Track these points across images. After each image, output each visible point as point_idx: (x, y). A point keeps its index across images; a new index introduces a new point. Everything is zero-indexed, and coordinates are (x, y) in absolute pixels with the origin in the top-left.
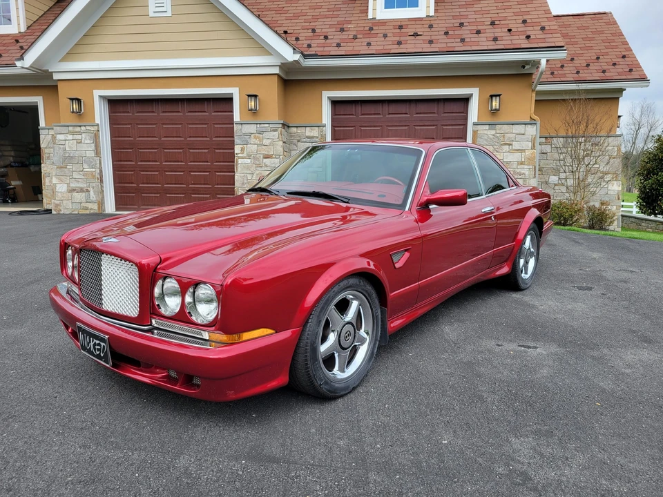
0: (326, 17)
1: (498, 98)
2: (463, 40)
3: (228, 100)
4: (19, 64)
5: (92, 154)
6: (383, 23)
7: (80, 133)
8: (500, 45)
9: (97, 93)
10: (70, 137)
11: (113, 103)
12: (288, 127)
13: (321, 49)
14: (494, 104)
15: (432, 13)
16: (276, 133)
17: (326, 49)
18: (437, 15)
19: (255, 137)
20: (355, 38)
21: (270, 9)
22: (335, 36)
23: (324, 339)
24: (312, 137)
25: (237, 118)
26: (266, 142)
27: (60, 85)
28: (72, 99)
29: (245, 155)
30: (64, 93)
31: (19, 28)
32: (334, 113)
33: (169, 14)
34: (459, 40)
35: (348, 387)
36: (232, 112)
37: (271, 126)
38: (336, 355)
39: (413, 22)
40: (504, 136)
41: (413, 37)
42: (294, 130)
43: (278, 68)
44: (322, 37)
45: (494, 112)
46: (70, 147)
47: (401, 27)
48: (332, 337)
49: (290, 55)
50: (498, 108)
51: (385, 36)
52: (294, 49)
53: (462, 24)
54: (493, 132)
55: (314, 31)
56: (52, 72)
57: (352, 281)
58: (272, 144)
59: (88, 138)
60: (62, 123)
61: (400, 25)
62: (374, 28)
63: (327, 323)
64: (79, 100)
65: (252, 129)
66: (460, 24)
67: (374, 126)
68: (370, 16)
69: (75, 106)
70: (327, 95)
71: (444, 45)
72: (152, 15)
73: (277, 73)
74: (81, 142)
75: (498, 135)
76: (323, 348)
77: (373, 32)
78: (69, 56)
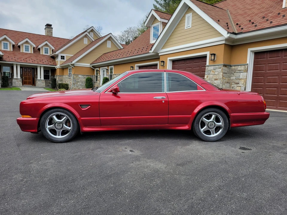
4: (150, 52)
9: (169, 58)
11: (174, 62)
12: (231, 66)
13: (247, 29)
16: (220, 69)
17: (250, 29)
19: (213, 71)
20: (267, 20)
22: (258, 22)
24: (241, 70)
25: (208, 64)
26: (216, 73)
27: (161, 57)
28: (161, 61)
29: (208, 79)
30: (161, 59)
32: (255, 58)
33: (191, 27)
36: (206, 62)
37: (219, 66)
42: (233, 67)
43: (224, 41)
44: (251, 23)
49: (226, 35)
51: (284, 16)
52: (228, 32)
56: (159, 53)
58: (218, 74)
62: (281, 13)
64: (163, 62)
65: (212, 68)
67: (276, 63)
68: (284, 7)
69: (162, 64)
70: (250, 50)
73: (224, 43)
77: (279, 15)
78: (164, 47)
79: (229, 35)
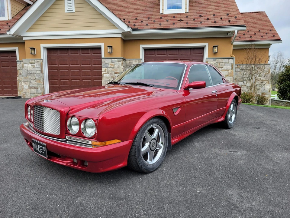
0: (142, 13)
1: (217, 47)
2: (201, 22)
3: (99, 49)
4: (8, 33)
5: (40, 72)
6: (167, 15)
7: (34, 63)
8: (217, 24)
9: (42, 46)
10: (30, 65)
11: (49, 50)
12: (125, 60)
13: (140, 26)
14: (215, 50)
15: (188, 11)
16: (120, 63)
17: (142, 26)
18: (190, 12)
19: (111, 65)
20: (154, 22)
21: (117, 10)
22: (146, 21)
23: (143, 146)
25: (103, 56)
26: (116, 66)
27: (26, 42)
28: (31, 48)
29: (106, 72)
30: (28, 45)
31: (8, 18)
32: (145, 54)
33: (74, 11)
34: (199, 22)
35: (154, 168)
36: (101, 53)
37: (118, 59)
38: (148, 153)
39: (180, 15)
40: (219, 64)
41: (179, 21)
42: (128, 61)
43: (121, 34)
44: (140, 22)
45: (215, 53)
46: (30, 69)
47: (174, 17)
48: (147, 145)
49: (126, 29)
50: (217, 52)
51: (167, 21)
52: (128, 26)
53: (200, 16)
54: (215, 62)
55: (136, 19)
56: (22, 37)
57: (156, 120)
58: (118, 68)
59: (38, 65)
60: (26, 59)
61: (174, 16)
62: (163, 17)
63: (144, 138)
64: (34, 49)
65: (109, 61)
66: (200, 15)
67: (163, 60)
68: (161, 12)
69: (33, 51)
70: (142, 46)
71: (193, 25)
72: (66, 12)
73: (121, 36)
74: (35, 67)
75: (217, 63)
76: (143, 150)
77: (162, 19)
78: (30, 30)
79: (129, 30)
